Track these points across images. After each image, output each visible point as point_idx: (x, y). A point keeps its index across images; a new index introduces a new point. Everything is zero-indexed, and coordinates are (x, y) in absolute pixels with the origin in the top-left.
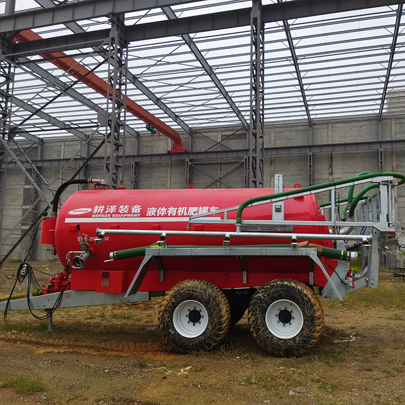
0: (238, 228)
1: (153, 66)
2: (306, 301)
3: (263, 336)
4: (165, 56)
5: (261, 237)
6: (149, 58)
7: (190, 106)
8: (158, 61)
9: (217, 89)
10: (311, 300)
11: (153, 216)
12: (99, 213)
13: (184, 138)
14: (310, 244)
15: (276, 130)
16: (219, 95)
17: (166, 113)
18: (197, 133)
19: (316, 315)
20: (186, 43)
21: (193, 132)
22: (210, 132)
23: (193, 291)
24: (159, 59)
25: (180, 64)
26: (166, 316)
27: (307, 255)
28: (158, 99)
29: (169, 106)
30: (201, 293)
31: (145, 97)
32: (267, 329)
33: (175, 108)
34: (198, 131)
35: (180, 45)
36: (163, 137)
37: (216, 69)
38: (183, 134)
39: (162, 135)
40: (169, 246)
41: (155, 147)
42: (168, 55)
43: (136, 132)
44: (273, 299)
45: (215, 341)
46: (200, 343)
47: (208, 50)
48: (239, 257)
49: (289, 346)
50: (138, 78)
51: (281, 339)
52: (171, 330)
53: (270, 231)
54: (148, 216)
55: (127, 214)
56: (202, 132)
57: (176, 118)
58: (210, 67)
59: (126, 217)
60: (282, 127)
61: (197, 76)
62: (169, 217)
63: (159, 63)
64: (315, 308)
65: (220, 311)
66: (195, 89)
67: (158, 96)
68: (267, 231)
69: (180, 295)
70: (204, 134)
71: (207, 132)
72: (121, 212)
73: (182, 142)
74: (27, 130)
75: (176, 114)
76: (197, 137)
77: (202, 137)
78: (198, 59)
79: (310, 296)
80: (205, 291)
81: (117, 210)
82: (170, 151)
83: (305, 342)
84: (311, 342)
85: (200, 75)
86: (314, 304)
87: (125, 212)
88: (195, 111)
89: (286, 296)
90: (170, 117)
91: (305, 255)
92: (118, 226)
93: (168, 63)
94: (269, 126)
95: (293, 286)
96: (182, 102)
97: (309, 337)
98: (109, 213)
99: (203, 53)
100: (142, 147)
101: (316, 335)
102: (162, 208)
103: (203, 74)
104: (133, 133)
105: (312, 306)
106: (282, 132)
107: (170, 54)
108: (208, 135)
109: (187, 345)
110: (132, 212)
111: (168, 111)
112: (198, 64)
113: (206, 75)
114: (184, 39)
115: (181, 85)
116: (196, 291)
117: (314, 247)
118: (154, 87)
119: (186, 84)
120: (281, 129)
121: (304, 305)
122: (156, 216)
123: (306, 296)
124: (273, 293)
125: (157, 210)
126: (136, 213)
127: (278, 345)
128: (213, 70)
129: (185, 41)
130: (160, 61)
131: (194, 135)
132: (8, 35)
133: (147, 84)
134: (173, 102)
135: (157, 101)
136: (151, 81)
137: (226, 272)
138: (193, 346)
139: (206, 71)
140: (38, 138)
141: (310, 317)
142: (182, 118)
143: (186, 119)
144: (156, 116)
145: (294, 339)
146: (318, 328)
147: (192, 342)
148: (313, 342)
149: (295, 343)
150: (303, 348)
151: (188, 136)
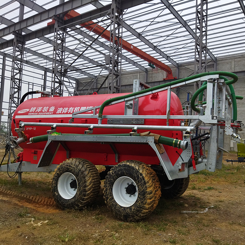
0: (99, 121)
1: (148, 26)
2: (141, 179)
3: (110, 203)
4: (155, 18)
5: (114, 128)
6: (146, 21)
7: (176, 49)
8: (152, 22)
9: (191, 36)
10: (145, 178)
11: (60, 114)
12: (32, 112)
13: (174, 70)
14: (151, 134)
15: (236, 60)
16: (193, 39)
17: (161, 55)
18: (182, 66)
19: (148, 190)
20: (167, 7)
21: (179, 66)
22: (190, 65)
23: (70, 166)
24: (152, 20)
25: (165, 22)
26: (54, 182)
27: (147, 142)
28: (155, 47)
29: (162, 50)
30: (74, 168)
31: (147, 46)
32: (113, 198)
33: (167, 51)
34: (182, 65)
35: (164, 9)
36: (160, 70)
37: (189, 22)
38: (173, 68)
39: (159, 70)
40: (62, 134)
41: (156, 77)
42: (157, 17)
43: (145, 68)
44: (118, 176)
45: (81, 203)
46: (72, 203)
47: (182, 10)
48: (102, 142)
49: (127, 213)
50: (141, 34)
51: (122, 207)
52: (56, 193)
53: (128, 123)
54: (57, 114)
55: (46, 112)
56: (185, 66)
57: (168, 57)
58: (185, 22)
59: (45, 114)
60: (240, 58)
61: (177, 29)
62: (69, 114)
63: (152, 23)
64: (147, 185)
65: (85, 182)
66: (177, 37)
67: (155, 44)
68: (126, 123)
69: (62, 168)
70: (187, 67)
71: (189, 65)
72: (43, 111)
73: (173, 73)
74: (81, 68)
75: (168, 55)
76: (182, 69)
77: (185, 69)
78: (176, 18)
79: (144, 175)
80: (77, 166)
81: (42, 110)
82: (165, 79)
83: (138, 211)
84: (142, 212)
85: (179, 28)
86: (146, 181)
87: (46, 111)
88: (179, 52)
89: (127, 174)
90: (163, 57)
91: (145, 142)
92: (40, 120)
93: (158, 22)
94: (230, 58)
95: (132, 167)
96: (170, 47)
97: (141, 208)
98: (37, 112)
99: (179, 13)
100: (149, 77)
101: (147, 206)
102: (66, 108)
103: (181, 27)
104: (143, 69)
105: (145, 183)
106: (240, 61)
107: (158, 16)
108: (189, 67)
109: (64, 204)
110: (50, 111)
111: (162, 54)
112: (176, 20)
113: (182, 27)
114: (165, 5)
115: (168, 36)
116: (71, 167)
117: (153, 136)
118: (152, 39)
119: (170, 35)
120: (239, 59)
121: (139, 181)
122: (62, 114)
123: (141, 174)
124: (119, 171)
125: (63, 109)
126: (51, 112)
127: (119, 211)
128: (187, 23)
129: (166, 6)
130: (153, 22)
131: (180, 68)
132: (61, 15)
133: (147, 38)
134: (165, 48)
135: (155, 48)
136: (150, 35)
137: (106, 154)
138: (67, 205)
139: (183, 25)
140: (95, 76)
141: (142, 191)
142: (171, 58)
143: (174, 58)
144: (155, 58)
145: (130, 208)
146: (149, 201)
147: (67, 202)
148: (145, 212)
149: (131, 211)
150: (137, 215)
151: (176, 68)
